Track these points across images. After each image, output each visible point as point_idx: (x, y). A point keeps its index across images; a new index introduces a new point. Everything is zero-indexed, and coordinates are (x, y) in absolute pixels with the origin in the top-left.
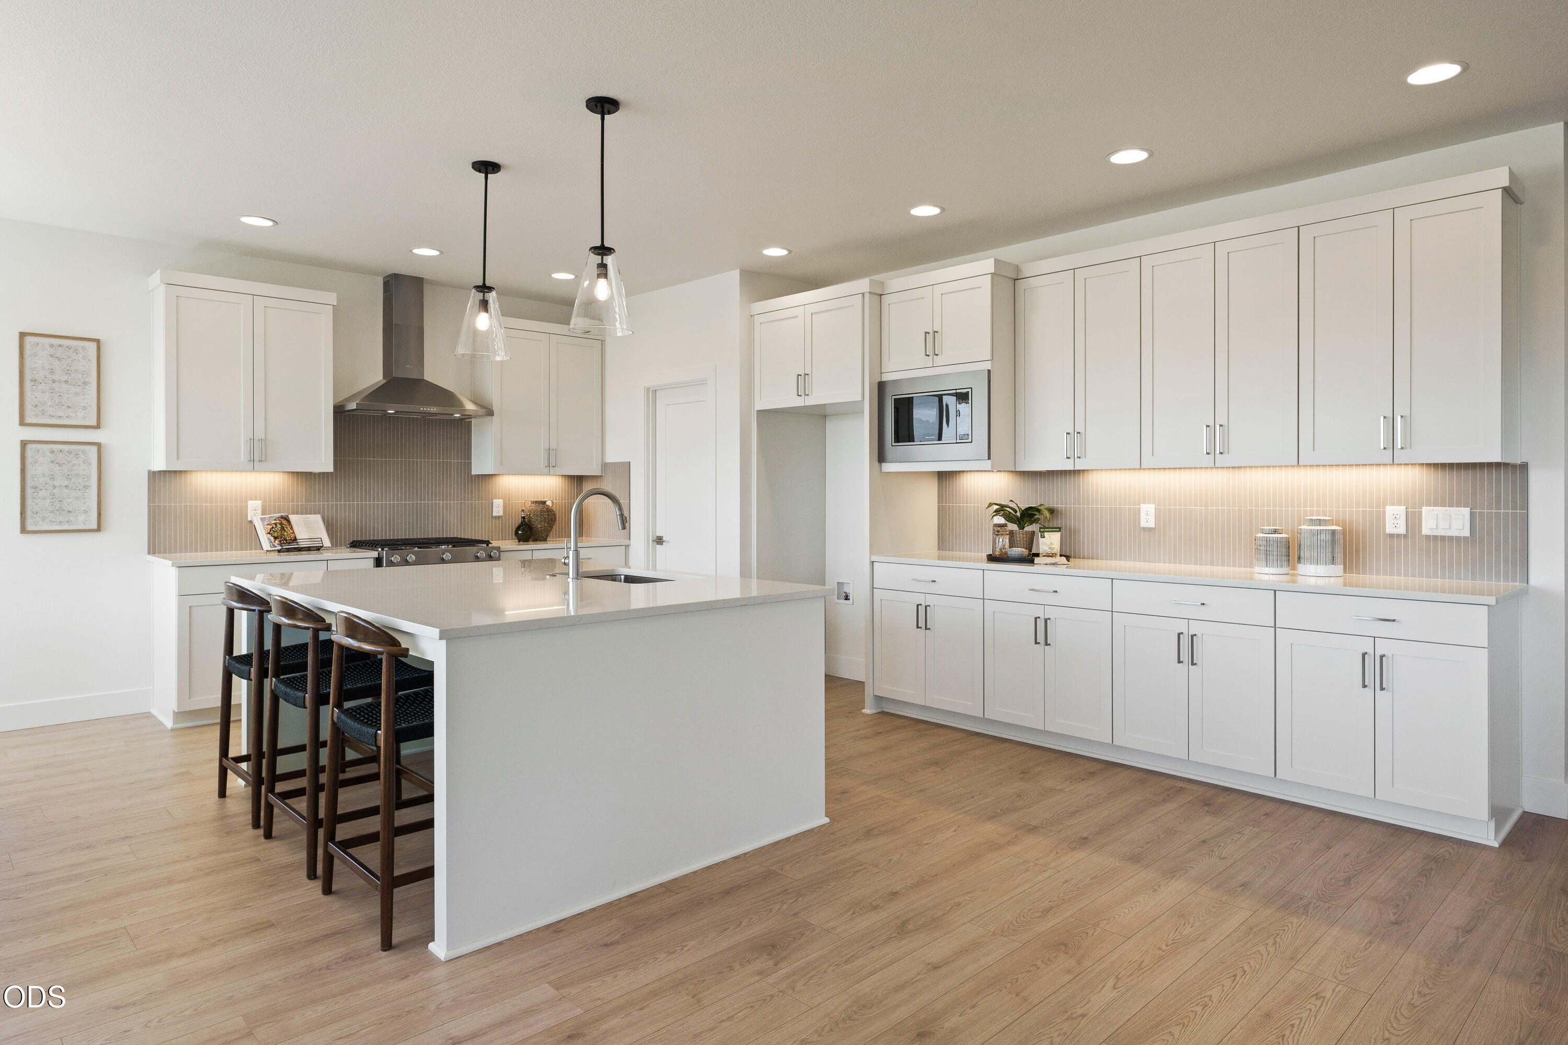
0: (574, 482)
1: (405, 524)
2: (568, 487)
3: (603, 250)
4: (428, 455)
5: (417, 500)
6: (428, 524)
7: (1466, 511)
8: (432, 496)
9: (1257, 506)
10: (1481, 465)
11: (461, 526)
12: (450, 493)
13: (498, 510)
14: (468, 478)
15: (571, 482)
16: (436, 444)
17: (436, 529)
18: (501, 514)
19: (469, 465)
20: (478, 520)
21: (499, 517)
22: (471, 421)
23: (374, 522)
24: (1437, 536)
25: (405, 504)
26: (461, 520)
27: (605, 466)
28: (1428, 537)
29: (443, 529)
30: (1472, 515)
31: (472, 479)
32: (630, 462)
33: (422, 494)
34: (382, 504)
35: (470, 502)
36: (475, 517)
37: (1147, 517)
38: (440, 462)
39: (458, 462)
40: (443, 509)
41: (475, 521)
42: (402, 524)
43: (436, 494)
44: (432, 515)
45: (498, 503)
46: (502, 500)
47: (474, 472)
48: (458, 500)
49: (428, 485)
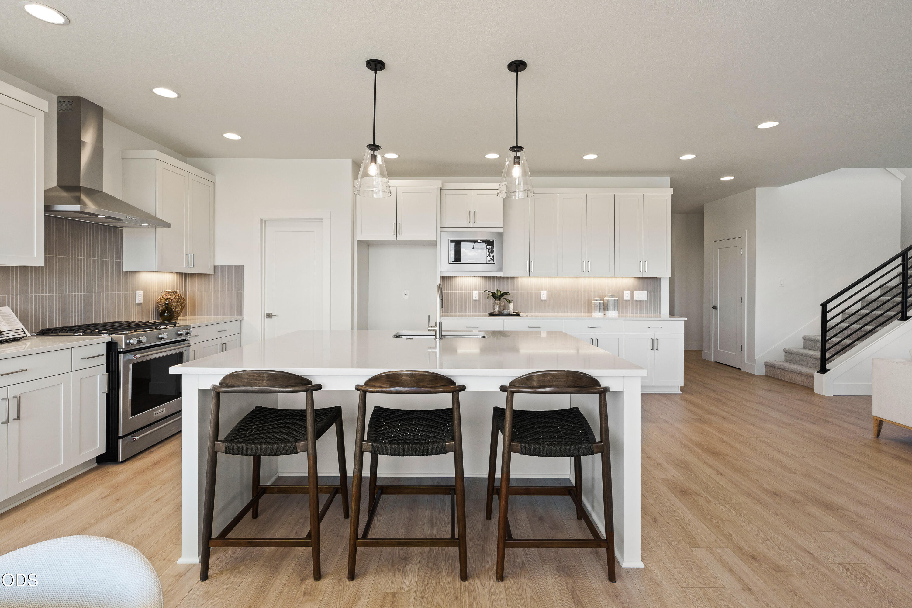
0: (183, 277)
1: (75, 312)
2: (179, 280)
3: (517, 148)
4: (93, 255)
5: (84, 292)
6: (92, 312)
7: (646, 292)
8: (95, 288)
9: (584, 291)
10: (650, 278)
11: (115, 312)
12: (108, 286)
13: (139, 299)
14: (120, 274)
15: (181, 278)
16: (98, 246)
17: (98, 315)
18: (141, 301)
19: (120, 264)
20: (127, 307)
21: (140, 303)
22: (123, 230)
23: (49, 312)
24: (638, 300)
25: (75, 295)
26: (115, 308)
27: (215, 267)
28: (636, 300)
29: (103, 315)
30: (648, 293)
31: (123, 275)
32: (243, 266)
33: (87, 287)
34: (56, 296)
35: (121, 293)
36: (125, 304)
37: (544, 296)
38: (101, 260)
39: (113, 261)
40: (103, 299)
41: (125, 307)
42: (72, 312)
43: (98, 286)
44: (95, 304)
45: (140, 293)
46: (142, 291)
47: (124, 269)
48: (113, 291)
49: (92, 279)
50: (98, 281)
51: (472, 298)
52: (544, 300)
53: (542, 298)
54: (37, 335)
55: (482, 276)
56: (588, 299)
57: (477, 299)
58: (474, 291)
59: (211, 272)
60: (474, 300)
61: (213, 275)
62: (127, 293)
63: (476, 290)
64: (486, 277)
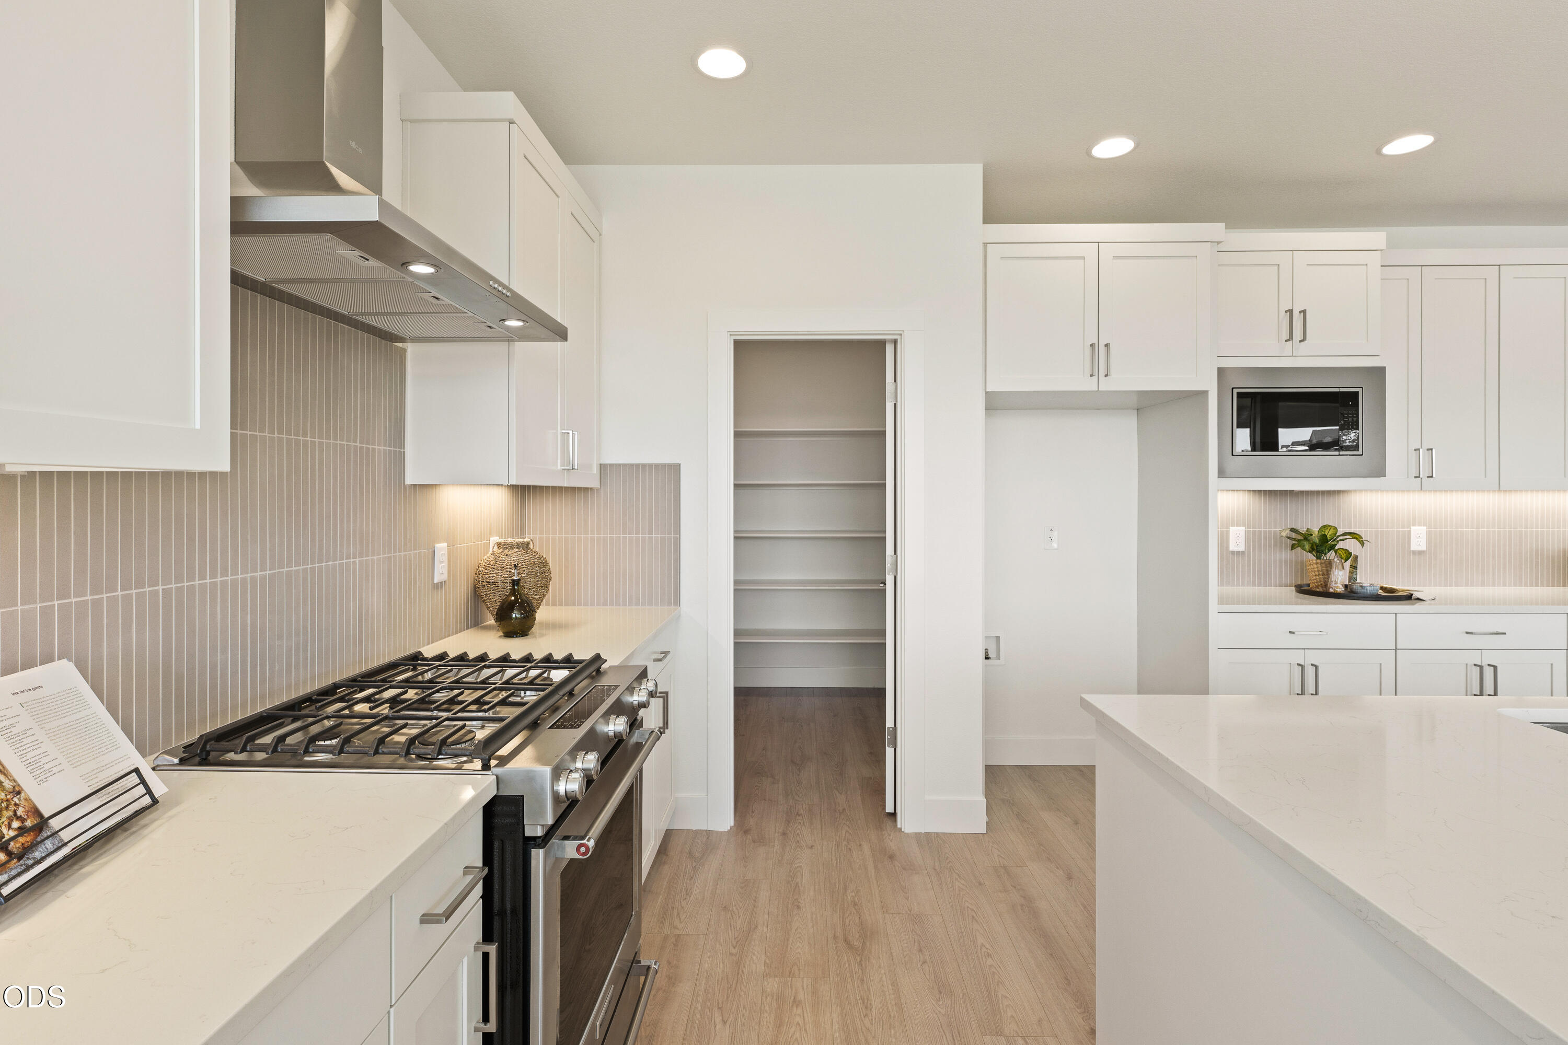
1: (289, 638)
4: (336, 429)
5: (313, 561)
6: (335, 627)
8: (341, 545)
11: (390, 620)
12: (373, 534)
13: (442, 570)
14: (400, 493)
16: (348, 398)
17: (348, 638)
18: (444, 576)
20: (414, 597)
21: (442, 582)
25: (288, 575)
26: (390, 604)
27: (603, 469)
31: (405, 495)
33: (321, 541)
34: (234, 583)
35: (402, 554)
37: (1419, 539)
40: (361, 578)
42: (280, 637)
43: (348, 538)
44: (341, 600)
45: (441, 548)
46: (446, 544)
47: (409, 480)
49: (335, 515)
50: (348, 521)
51: (1228, 547)
52: (1420, 553)
53: (1414, 547)
54: (182, 761)
55: (1260, 491)
56: (1537, 551)
57: (1242, 548)
58: (1232, 529)
59: (595, 484)
60: (1233, 552)
61: (598, 490)
62: (416, 554)
63: (1238, 525)
64: (1270, 492)
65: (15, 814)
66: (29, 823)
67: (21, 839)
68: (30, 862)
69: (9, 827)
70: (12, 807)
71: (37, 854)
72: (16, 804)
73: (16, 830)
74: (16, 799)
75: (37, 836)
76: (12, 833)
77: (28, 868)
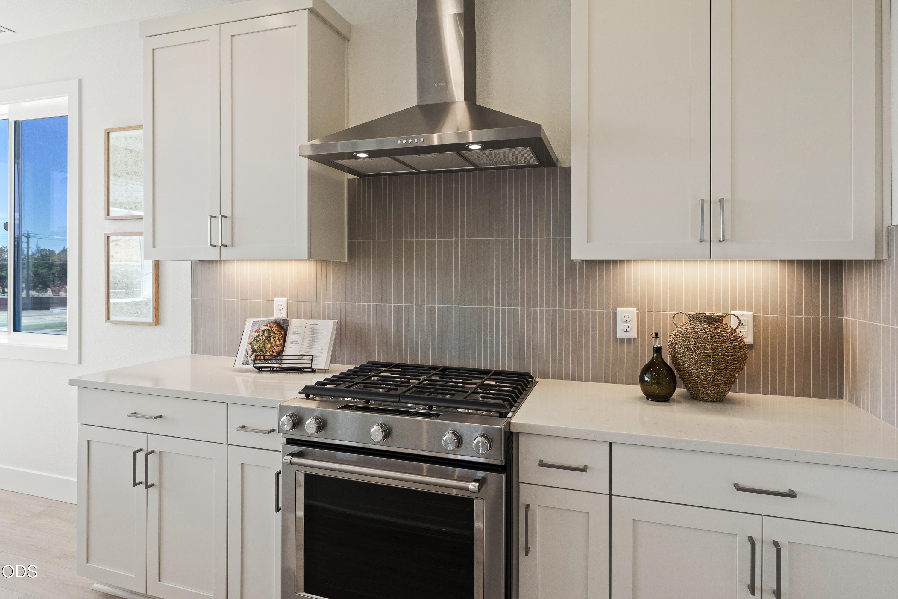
4: (497, 230)
8: (504, 296)
12: (536, 292)
13: (626, 328)
16: (510, 211)
18: (633, 335)
19: (565, 245)
21: (629, 339)
27: (889, 234)
31: (571, 268)
36: (580, 337)
38: (516, 241)
39: (548, 241)
40: (522, 321)
41: (580, 342)
43: (510, 294)
45: (625, 313)
46: (632, 308)
48: (548, 306)
49: (498, 280)
50: (510, 284)
62: (587, 313)
65: (273, 351)
66: (274, 354)
67: (269, 356)
68: (266, 363)
69: (269, 353)
70: (273, 349)
71: (269, 362)
72: (275, 348)
73: (270, 354)
74: (276, 347)
75: (273, 358)
76: (268, 354)
77: (265, 364)
